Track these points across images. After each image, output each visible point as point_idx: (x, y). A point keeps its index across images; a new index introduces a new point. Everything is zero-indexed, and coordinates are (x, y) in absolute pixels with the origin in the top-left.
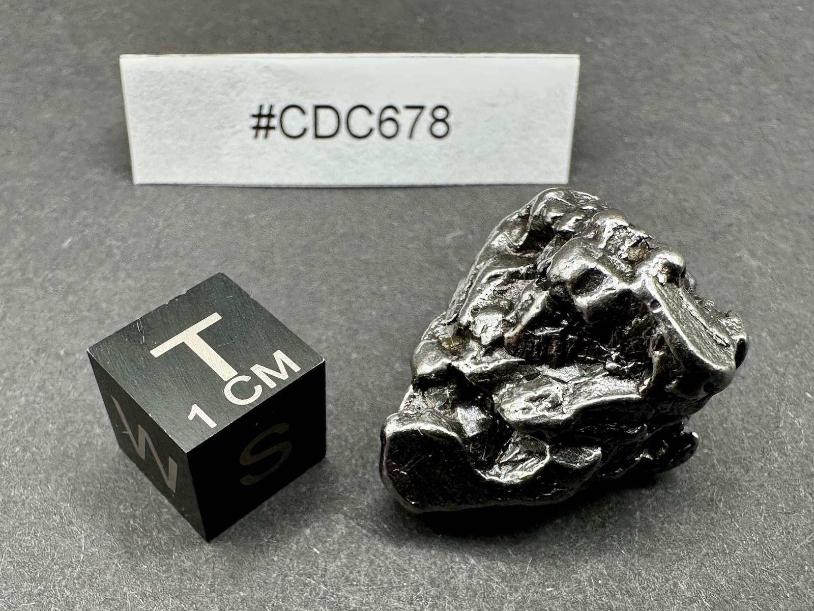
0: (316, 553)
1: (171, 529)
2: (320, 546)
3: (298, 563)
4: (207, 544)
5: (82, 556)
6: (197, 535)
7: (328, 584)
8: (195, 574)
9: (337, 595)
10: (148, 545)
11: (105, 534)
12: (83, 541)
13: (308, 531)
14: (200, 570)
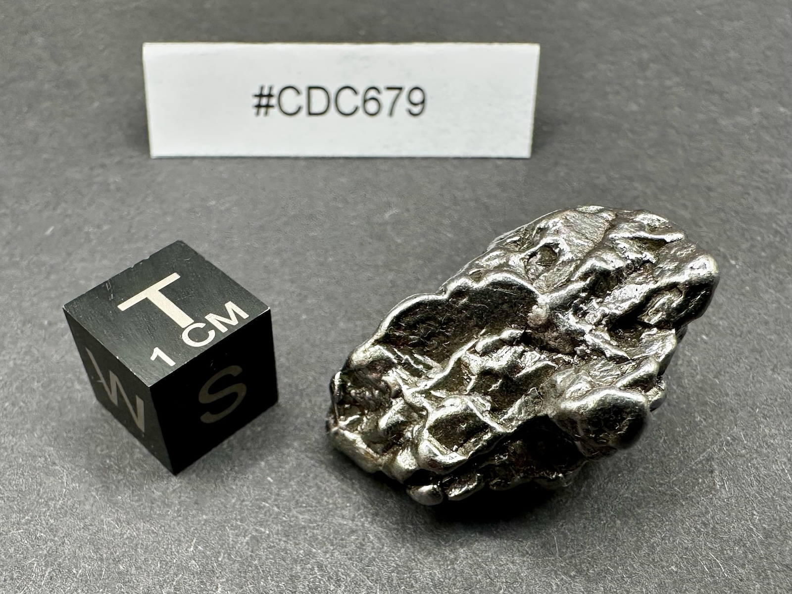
0: (269, 481)
1: (142, 466)
2: (273, 475)
3: (254, 490)
4: (175, 478)
5: (64, 490)
6: (165, 470)
7: (281, 506)
8: (163, 502)
9: (288, 516)
10: (122, 480)
11: (85, 471)
12: (65, 478)
13: (263, 463)
14: (168, 499)
